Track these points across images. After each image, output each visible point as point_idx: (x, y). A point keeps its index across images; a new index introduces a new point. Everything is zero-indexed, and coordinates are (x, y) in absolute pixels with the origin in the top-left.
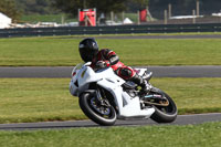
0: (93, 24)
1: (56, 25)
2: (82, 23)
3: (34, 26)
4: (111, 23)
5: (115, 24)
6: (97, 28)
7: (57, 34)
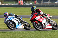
0: (22, 4)
1: (12, 4)
2: (19, 4)
3: (7, 4)
4: (27, 4)
5: (28, 4)
6: (23, 5)
7: (13, 7)
